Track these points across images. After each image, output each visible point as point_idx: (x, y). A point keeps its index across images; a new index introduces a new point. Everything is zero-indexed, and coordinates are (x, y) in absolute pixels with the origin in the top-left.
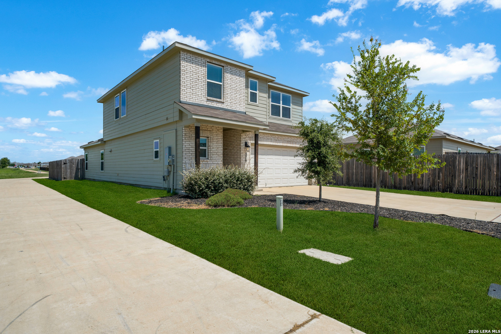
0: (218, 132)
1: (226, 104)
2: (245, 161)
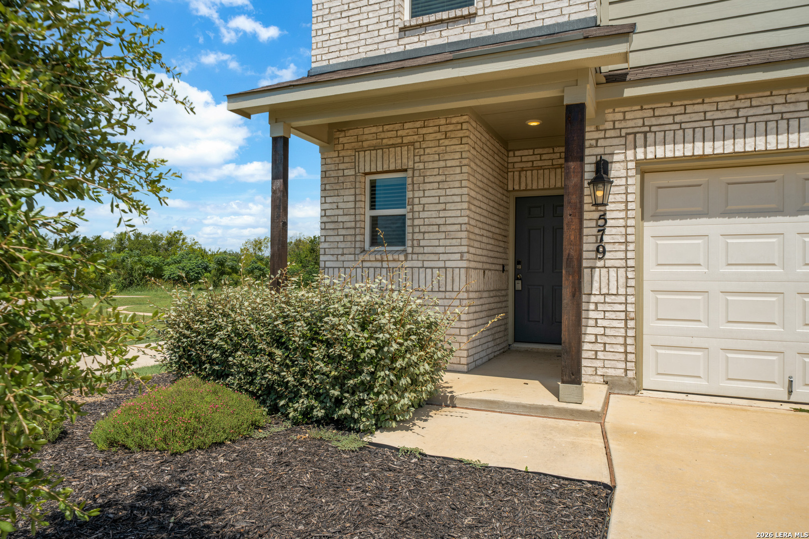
0: (447, 142)
1: (488, 18)
2: (593, 255)
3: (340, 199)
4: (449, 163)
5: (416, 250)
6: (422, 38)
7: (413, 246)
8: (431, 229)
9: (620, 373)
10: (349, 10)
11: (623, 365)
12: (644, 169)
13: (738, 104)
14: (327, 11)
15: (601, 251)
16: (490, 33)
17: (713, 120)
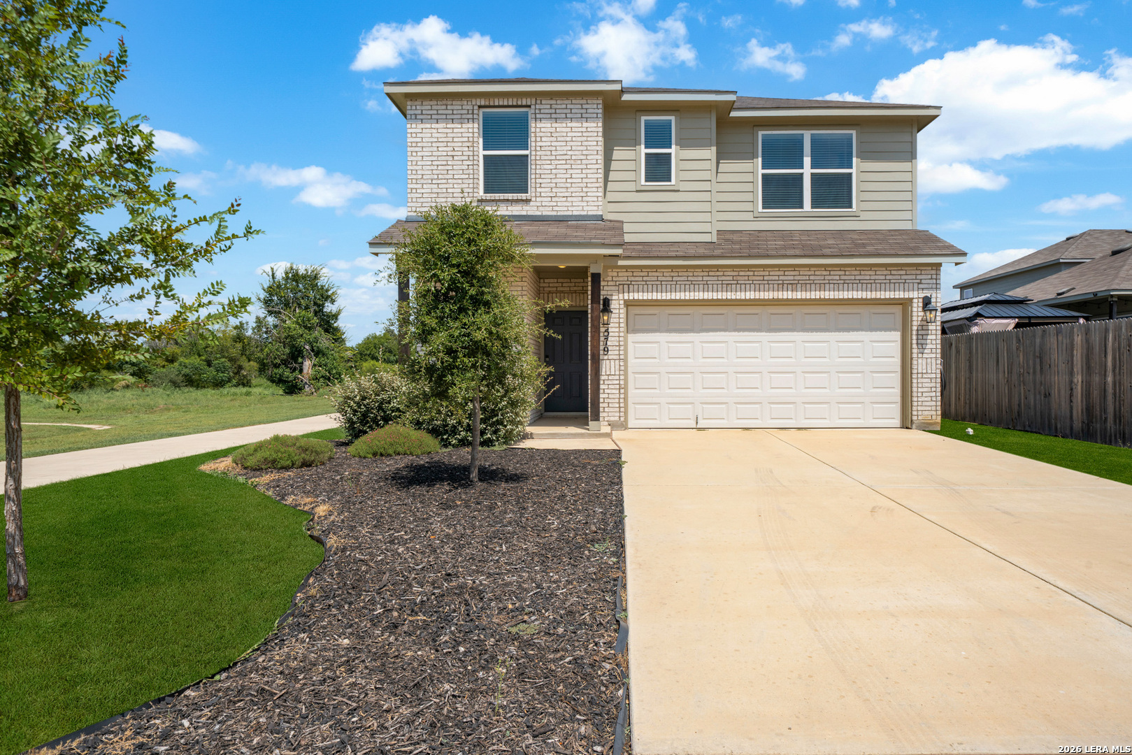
1: (539, 204)
2: (602, 352)
6: (494, 208)
9: (617, 419)
10: (438, 179)
11: (618, 414)
12: (628, 304)
13: (672, 274)
14: (420, 177)
15: (606, 350)
16: (539, 213)
17: (661, 281)
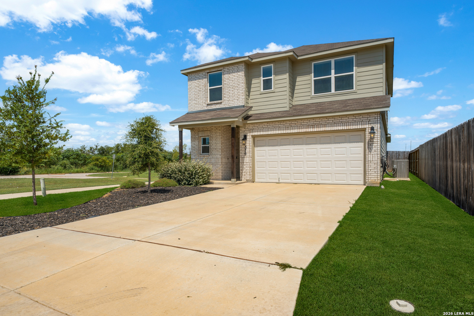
0: (217, 130)
1: (224, 104)
2: (244, 155)
3: (195, 142)
4: (217, 135)
5: (211, 154)
6: (211, 107)
7: (210, 153)
8: (214, 149)
9: (249, 178)
10: (196, 99)
11: (249, 177)
12: (254, 137)
13: (268, 125)
14: (191, 99)
15: (245, 154)
16: (225, 107)
17: (264, 128)
